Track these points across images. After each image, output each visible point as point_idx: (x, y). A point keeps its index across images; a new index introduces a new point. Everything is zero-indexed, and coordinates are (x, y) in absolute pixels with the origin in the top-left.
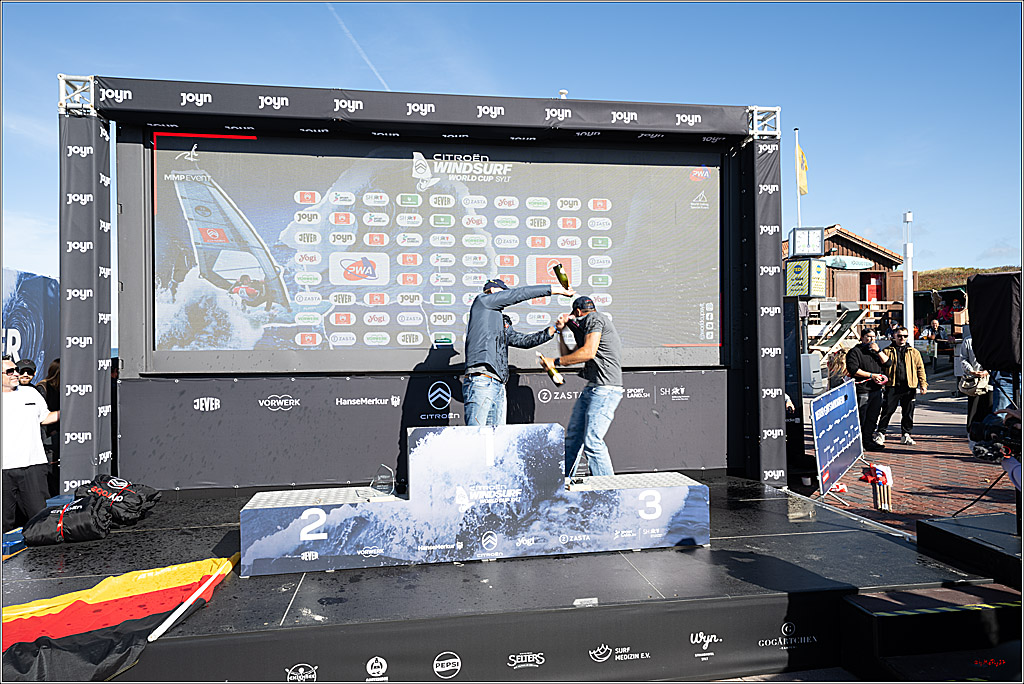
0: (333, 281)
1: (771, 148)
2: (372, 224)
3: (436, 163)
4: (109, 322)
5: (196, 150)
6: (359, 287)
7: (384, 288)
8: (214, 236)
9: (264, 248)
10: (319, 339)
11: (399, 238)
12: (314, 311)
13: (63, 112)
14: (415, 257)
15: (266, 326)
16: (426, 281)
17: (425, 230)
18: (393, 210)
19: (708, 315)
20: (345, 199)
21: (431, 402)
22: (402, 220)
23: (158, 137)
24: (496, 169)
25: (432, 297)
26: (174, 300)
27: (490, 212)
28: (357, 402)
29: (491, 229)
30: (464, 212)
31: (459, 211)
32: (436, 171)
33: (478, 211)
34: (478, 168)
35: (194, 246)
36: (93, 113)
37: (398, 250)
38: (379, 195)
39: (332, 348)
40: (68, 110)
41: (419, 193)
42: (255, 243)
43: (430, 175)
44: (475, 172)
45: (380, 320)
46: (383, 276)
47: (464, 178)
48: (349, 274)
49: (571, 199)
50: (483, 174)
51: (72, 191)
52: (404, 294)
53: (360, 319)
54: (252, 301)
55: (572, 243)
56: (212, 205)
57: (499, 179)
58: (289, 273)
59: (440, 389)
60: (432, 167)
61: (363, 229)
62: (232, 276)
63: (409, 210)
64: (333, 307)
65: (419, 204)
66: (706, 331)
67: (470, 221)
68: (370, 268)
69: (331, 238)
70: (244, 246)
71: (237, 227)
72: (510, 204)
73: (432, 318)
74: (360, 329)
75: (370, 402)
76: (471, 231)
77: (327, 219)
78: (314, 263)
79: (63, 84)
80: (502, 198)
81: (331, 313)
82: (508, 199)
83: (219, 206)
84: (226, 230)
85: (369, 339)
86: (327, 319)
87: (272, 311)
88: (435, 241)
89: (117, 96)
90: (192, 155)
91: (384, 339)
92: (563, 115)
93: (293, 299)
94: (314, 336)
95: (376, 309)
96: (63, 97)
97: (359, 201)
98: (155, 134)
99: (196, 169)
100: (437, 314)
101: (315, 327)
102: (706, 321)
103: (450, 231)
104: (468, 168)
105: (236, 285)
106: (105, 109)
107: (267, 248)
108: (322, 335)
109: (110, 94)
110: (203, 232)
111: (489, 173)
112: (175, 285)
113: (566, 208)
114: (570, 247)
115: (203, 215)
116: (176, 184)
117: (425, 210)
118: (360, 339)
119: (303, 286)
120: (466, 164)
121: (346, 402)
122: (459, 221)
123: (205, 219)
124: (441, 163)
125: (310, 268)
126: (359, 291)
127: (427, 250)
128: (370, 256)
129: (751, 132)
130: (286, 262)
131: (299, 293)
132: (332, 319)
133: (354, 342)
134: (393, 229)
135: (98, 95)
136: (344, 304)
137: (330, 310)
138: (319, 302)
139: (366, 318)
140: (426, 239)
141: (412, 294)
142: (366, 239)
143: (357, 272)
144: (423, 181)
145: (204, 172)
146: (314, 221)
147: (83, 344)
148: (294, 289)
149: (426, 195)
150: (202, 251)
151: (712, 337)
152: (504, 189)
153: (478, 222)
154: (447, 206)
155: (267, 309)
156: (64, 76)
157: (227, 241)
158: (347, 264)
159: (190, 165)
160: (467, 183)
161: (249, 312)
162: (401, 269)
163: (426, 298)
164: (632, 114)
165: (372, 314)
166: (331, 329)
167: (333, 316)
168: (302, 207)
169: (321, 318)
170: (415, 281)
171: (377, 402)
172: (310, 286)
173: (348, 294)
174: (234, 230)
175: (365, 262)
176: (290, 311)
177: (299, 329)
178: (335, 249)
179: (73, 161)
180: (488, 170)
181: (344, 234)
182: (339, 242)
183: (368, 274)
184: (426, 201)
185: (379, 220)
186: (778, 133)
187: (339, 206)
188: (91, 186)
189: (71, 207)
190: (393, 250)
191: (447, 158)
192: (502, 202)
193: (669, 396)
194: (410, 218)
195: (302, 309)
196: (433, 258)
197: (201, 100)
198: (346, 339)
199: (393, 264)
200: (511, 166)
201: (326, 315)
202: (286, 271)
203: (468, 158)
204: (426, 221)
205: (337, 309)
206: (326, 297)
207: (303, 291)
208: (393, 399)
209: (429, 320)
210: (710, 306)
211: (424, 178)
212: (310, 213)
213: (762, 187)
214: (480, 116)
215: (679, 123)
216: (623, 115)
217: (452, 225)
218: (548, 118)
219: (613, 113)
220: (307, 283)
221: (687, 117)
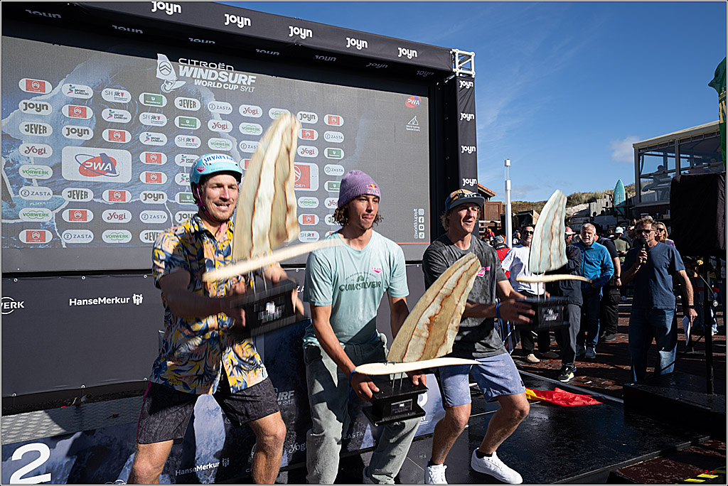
0: (66, 175)
1: (469, 85)
2: (112, 120)
3: (181, 67)
6: (97, 184)
7: (126, 186)
10: (49, 237)
11: (143, 137)
12: (43, 206)
14: (159, 156)
16: (171, 181)
17: (170, 131)
18: (135, 108)
20: (81, 92)
22: (145, 119)
24: (240, 79)
25: (177, 196)
27: (236, 118)
28: (95, 301)
29: (236, 134)
30: (210, 117)
31: (204, 115)
32: (182, 74)
33: (223, 117)
34: (223, 76)
37: (141, 148)
38: (120, 91)
39: (64, 246)
41: (164, 94)
43: (175, 78)
44: (219, 79)
45: (120, 217)
46: (124, 173)
47: (209, 84)
48: (83, 170)
49: (309, 113)
50: (228, 82)
52: (148, 192)
53: (98, 216)
55: (311, 152)
57: (243, 89)
58: (12, 165)
60: (177, 70)
61: (101, 125)
63: (153, 110)
64: (66, 204)
65: (164, 105)
67: (216, 125)
68: (109, 164)
69: (65, 132)
72: (254, 112)
73: (177, 217)
74: (98, 227)
75: (108, 301)
76: (217, 135)
77: (60, 110)
78: (44, 156)
80: (247, 106)
81: (63, 210)
82: (253, 108)
85: (108, 237)
86: (59, 216)
88: (180, 141)
91: (125, 237)
92: (304, 34)
93: (17, 193)
94: (43, 234)
95: (116, 206)
97: (97, 95)
100: (182, 213)
101: (44, 223)
103: (196, 133)
104: (213, 74)
108: (53, 232)
111: (234, 82)
113: (305, 121)
114: (308, 155)
117: (170, 111)
118: (98, 236)
119: (30, 180)
120: (211, 71)
121: (80, 303)
122: (204, 124)
124: (187, 68)
125: (38, 161)
126: (97, 188)
127: (172, 150)
128: (110, 153)
129: (454, 70)
131: (24, 188)
132: (66, 216)
133: (91, 240)
134: (135, 127)
136: (81, 200)
137: (63, 206)
139: (105, 215)
140: (171, 139)
141: (156, 193)
142: (105, 135)
143: (95, 168)
144: (167, 82)
146: (43, 112)
148: (18, 182)
149: (171, 96)
152: (249, 98)
153: (223, 127)
154: (192, 109)
158: (82, 160)
160: (213, 90)
162: (145, 168)
163: (171, 196)
164: (364, 42)
165: (112, 211)
166: (63, 226)
167: (67, 212)
168: (30, 96)
170: (159, 180)
171: (117, 301)
172: (38, 180)
173: (84, 190)
175: (104, 159)
176: (13, 206)
177: (24, 226)
178: (70, 143)
180: (233, 79)
181: (80, 128)
182: (74, 136)
183: (108, 171)
184: (171, 103)
185: (120, 117)
186: (473, 73)
187: (74, 99)
190: (135, 148)
191: (192, 63)
192: (247, 110)
194: (155, 117)
195: (28, 204)
196: (178, 158)
198: (83, 237)
199: (136, 162)
200: (255, 77)
201: (57, 211)
203: (212, 66)
204: (171, 122)
205: (71, 205)
206: (57, 192)
207: (29, 185)
208: (134, 297)
209: (174, 218)
210: (421, 212)
211: (168, 80)
212: (38, 103)
213: (462, 115)
214: (226, 24)
215: (400, 56)
216: (356, 42)
217: (198, 128)
218: (291, 35)
219: (348, 39)
220: (34, 177)
221: (407, 52)
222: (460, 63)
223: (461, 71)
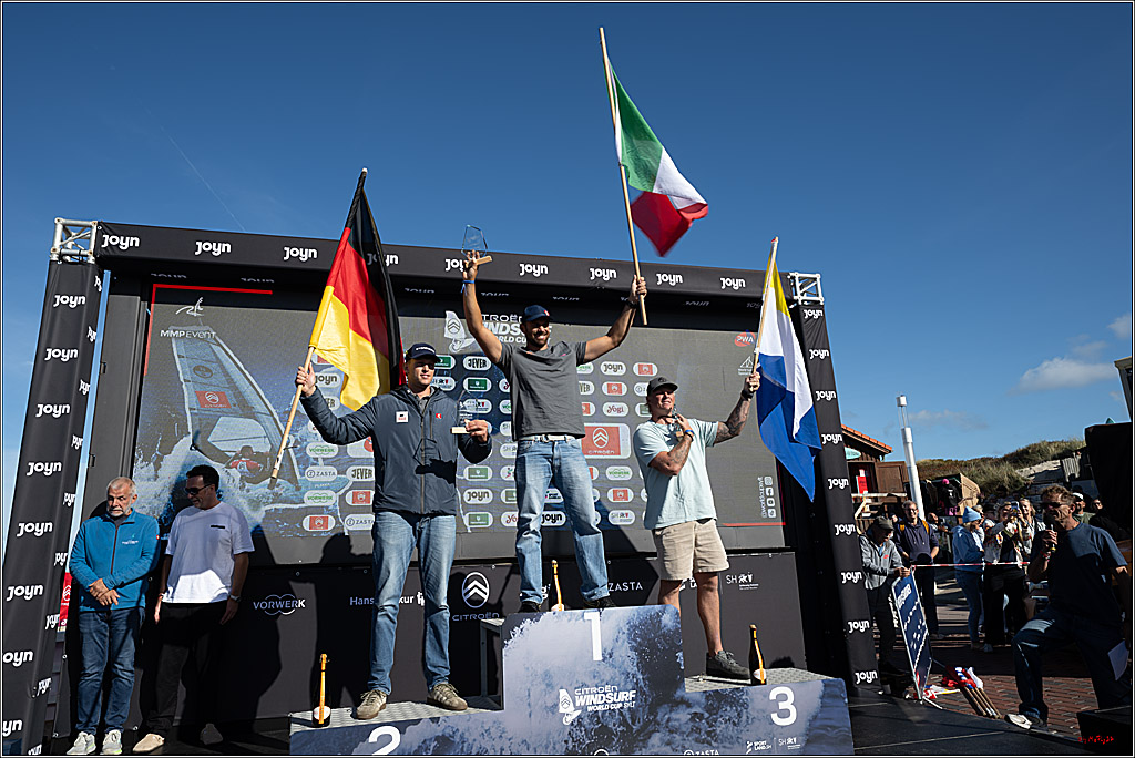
0: (351, 453)
1: (817, 314)
4: (73, 504)
5: (201, 304)
8: (213, 400)
9: (272, 415)
10: (332, 523)
12: (328, 488)
13: (55, 258)
15: (268, 507)
19: (767, 489)
21: (465, 598)
23: (158, 289)
25: (467, 471)
26: (156, 477)
31: (495, 374)
35: (188, 411)
36: (91, 260)
40: (61, 256)
41: (452, 354)
42: (259, 407)
43: (464, 336)
44: (512, 333)
49: (615, 363)
51: (53, 345)
54: (253, 477)
55: (619, 410)
56: (214, 365)
58: (300, 444)
59: (475, 583)
62: (231, 448)
64: (351, 484)
65: (452, 366)
66: (767, 508)
70: (247, 411)
71: (242, 390)
73: (466, 496)
79: (59, 228)
81: (347, 492)
83: (222, 367)
84: (229, 393)
86: (342, 498)
87: (276, 489)
88: (470, 407)
89: (122, 243)
90: (195, 310)
92: (608, 276)
93: (303, 475)
94: (326, 520)
96: (58, 243)
98: (155, 286)
99: (199, 325)
100: (472, 491)
101: (327, 507)
102: (766, 497)
103: (486, 396)
104: (505, 329)
105: (234, 458)
106: (106, 256)
107: (275, 415)
108: (336, 518)
109: (114, 240)
110: (200, 395)
112: (161, 459)
113: (610, 372)
114: (616, 414)
115: (203, 376)
116: (173, 341)
117: (459, 373)
119: (316, 459)
120: (503, 325)
121: (362, 602)
122: (495, 385)
123: (204, 381)
129: (795, 298)
130: (297, 431)
131: (310, 468)
132: (349, 498)
135: (100, 240)
136: (364, 480)
137: (347, 488)
138: (333, 478)
144: (456, 341)
145: (208, 328)
146: (332, 386)
147: (39, 532)
148: (305, 462)
149: (459, 357)
150: (197, 417)
151: (774, 516)
154: (482, 369)
155: (271, 487)
156: (63, 220)
157: (229, 406)
159: (193, 321)
161: (248, 491)
164: (677, 276)
166: (346, 510)
168: (320, 368)
169: (335, 497)
172: (324, 459)
173: (368, 468)
174: (238, 394)
176: (298, 489)
177: (308, 511)
179: (59, 312)
184: (459, 363)
186: (820, 299)
188: (78, 339)
189: (48, 364)
193: (736, 584)
194: (442, 381)
195: (313, 486)
197: (218, 249)
198: (365, 522)
201: (341, 493)
202: (296, 440)
203: (505, 319)
204: (459, 386)
205: (356, 485)
206: (342, 472)
207: (315, 465)
208: (418, 596)
209: (462, 497)
210: (769, 480)
211: (458, 338)
212: (328, 375)
213: (813, 352)
214: (521, 274)
215: (724, 287)
216: (668, 278)
217: (488, 389)
218: (592, 278)
219: (659, 275)
220: (320, 456)
221: (732, 282)
222: (801, 287)
223: (805, 297)
